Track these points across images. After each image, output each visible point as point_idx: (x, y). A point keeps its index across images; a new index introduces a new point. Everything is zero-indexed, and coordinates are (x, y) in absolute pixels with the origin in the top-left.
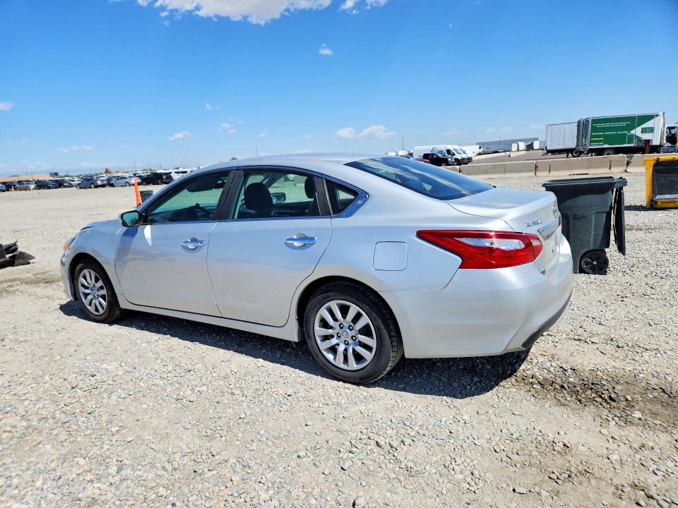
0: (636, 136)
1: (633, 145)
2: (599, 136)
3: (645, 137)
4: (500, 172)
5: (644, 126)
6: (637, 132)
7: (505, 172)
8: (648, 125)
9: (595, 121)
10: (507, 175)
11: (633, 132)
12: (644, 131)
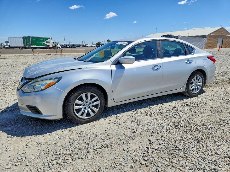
0: (45, 44)
1: (45, 47)
2: (34, 43)
3: (48, 44)
4: (19, 54)
5: (47, 41)
6: (45, 42)
7: (21, 53)
8: (48, 41)
9: (32, 38)
10: (22, 55)
11: (44, 42)
12: (47, 42)
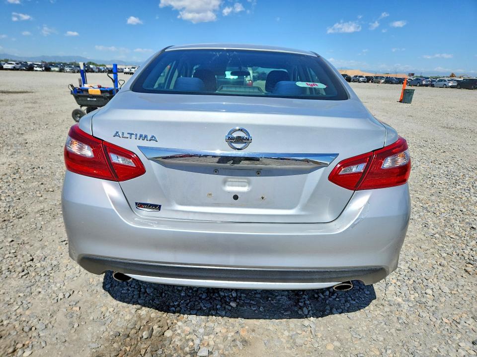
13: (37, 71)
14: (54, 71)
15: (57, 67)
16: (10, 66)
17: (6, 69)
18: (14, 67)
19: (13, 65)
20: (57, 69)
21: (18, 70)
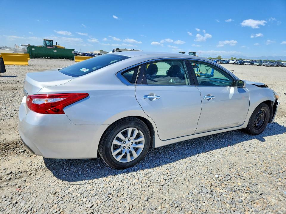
13: (246, 65)
14: (256, 65)
15: (258, 62)
16: (233, 62)
17: (230, 64)
18: (235, 63)
19: (234, 62)
20: (258, 64)
21: (236, 64)
